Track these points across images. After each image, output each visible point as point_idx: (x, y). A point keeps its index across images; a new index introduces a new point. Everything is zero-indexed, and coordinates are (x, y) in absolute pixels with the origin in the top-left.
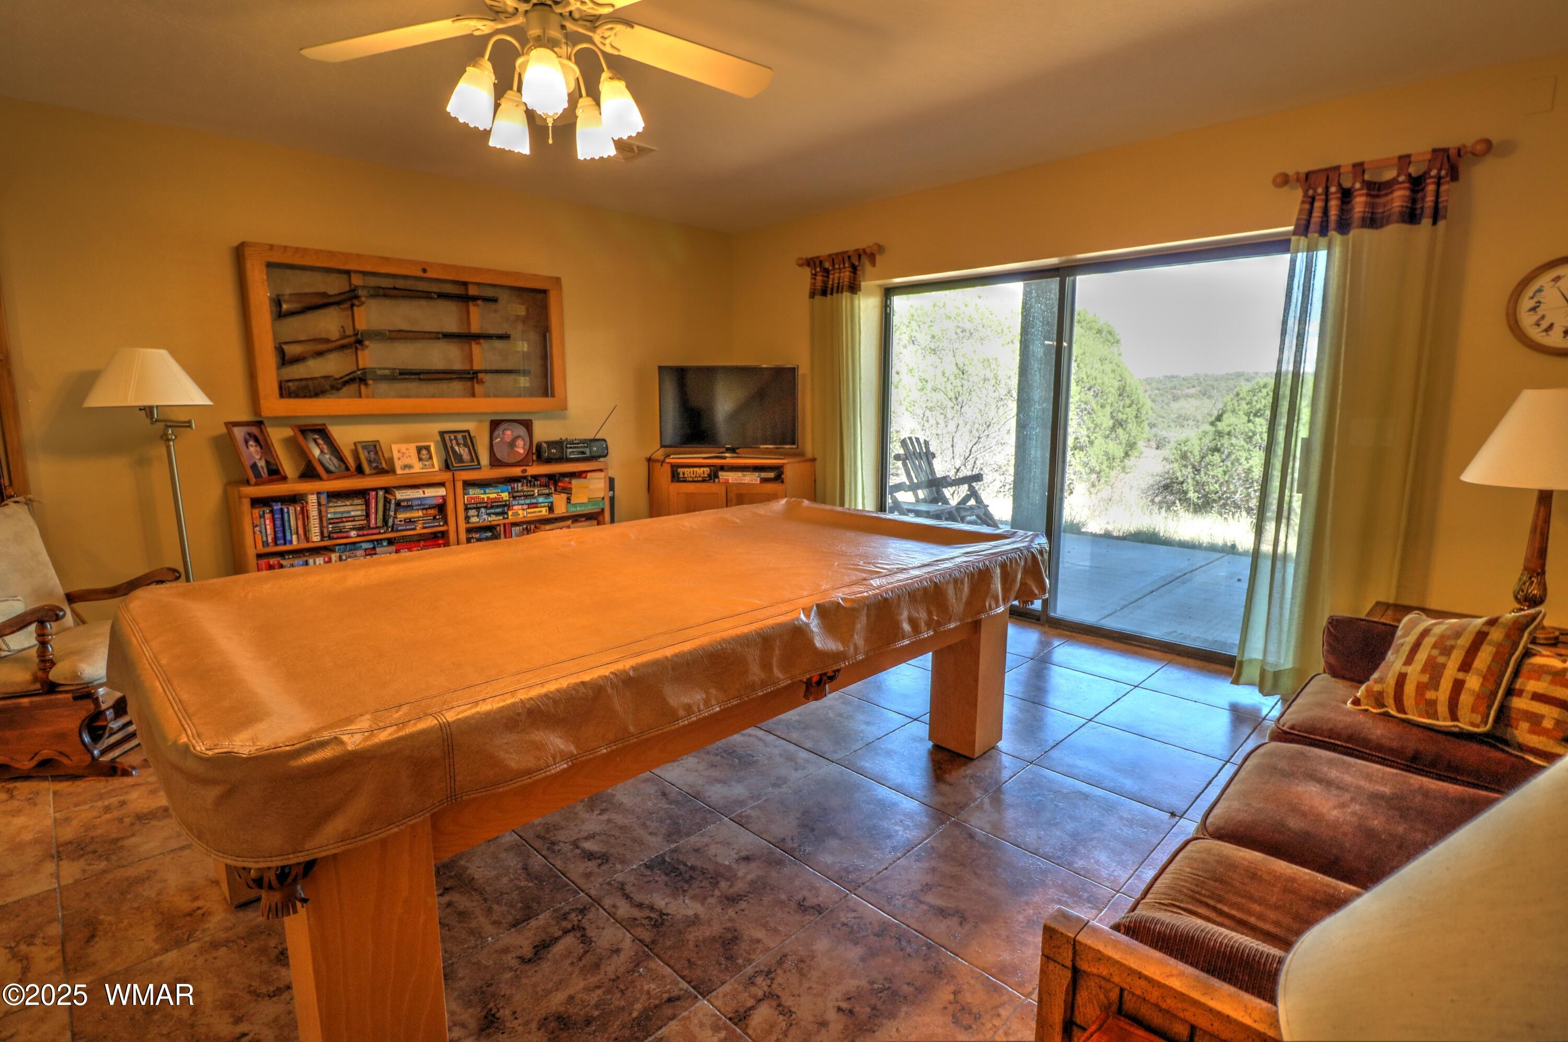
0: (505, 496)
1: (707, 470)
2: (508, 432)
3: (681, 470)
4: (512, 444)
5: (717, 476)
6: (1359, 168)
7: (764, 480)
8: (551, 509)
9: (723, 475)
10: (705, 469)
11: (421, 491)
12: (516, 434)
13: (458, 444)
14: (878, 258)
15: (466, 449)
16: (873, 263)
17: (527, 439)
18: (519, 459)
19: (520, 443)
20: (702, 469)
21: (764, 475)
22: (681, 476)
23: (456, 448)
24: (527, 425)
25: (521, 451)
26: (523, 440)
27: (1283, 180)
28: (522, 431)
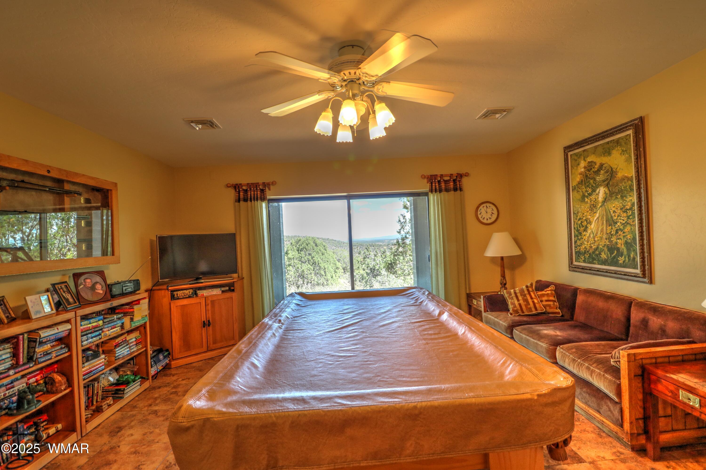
0: (101, 323)
1: (191, 291)
2: (88, 281)
3: (175, 293)
4: (93, 288)
5: (196, 294)
6: (442, 176)
7: (223, 292)
8: (122, 327)
9: (200, 293)
10: (190, 290)
11: (56, 328)
12: (94, 281)
13: (64, 292)
14: (272, 187)
15: (69, 295)
16: (269, 189)
17: (103, 284)
18: (100, 297)
19: (98, 286)
20: (188, 291)
21: (223, 289)
22: (176, 296)
23: (64, 294)
24: (101, 274)
25: (101, 292)
26: (100, 284)
27: (423, 177)
28: (98, 279)
